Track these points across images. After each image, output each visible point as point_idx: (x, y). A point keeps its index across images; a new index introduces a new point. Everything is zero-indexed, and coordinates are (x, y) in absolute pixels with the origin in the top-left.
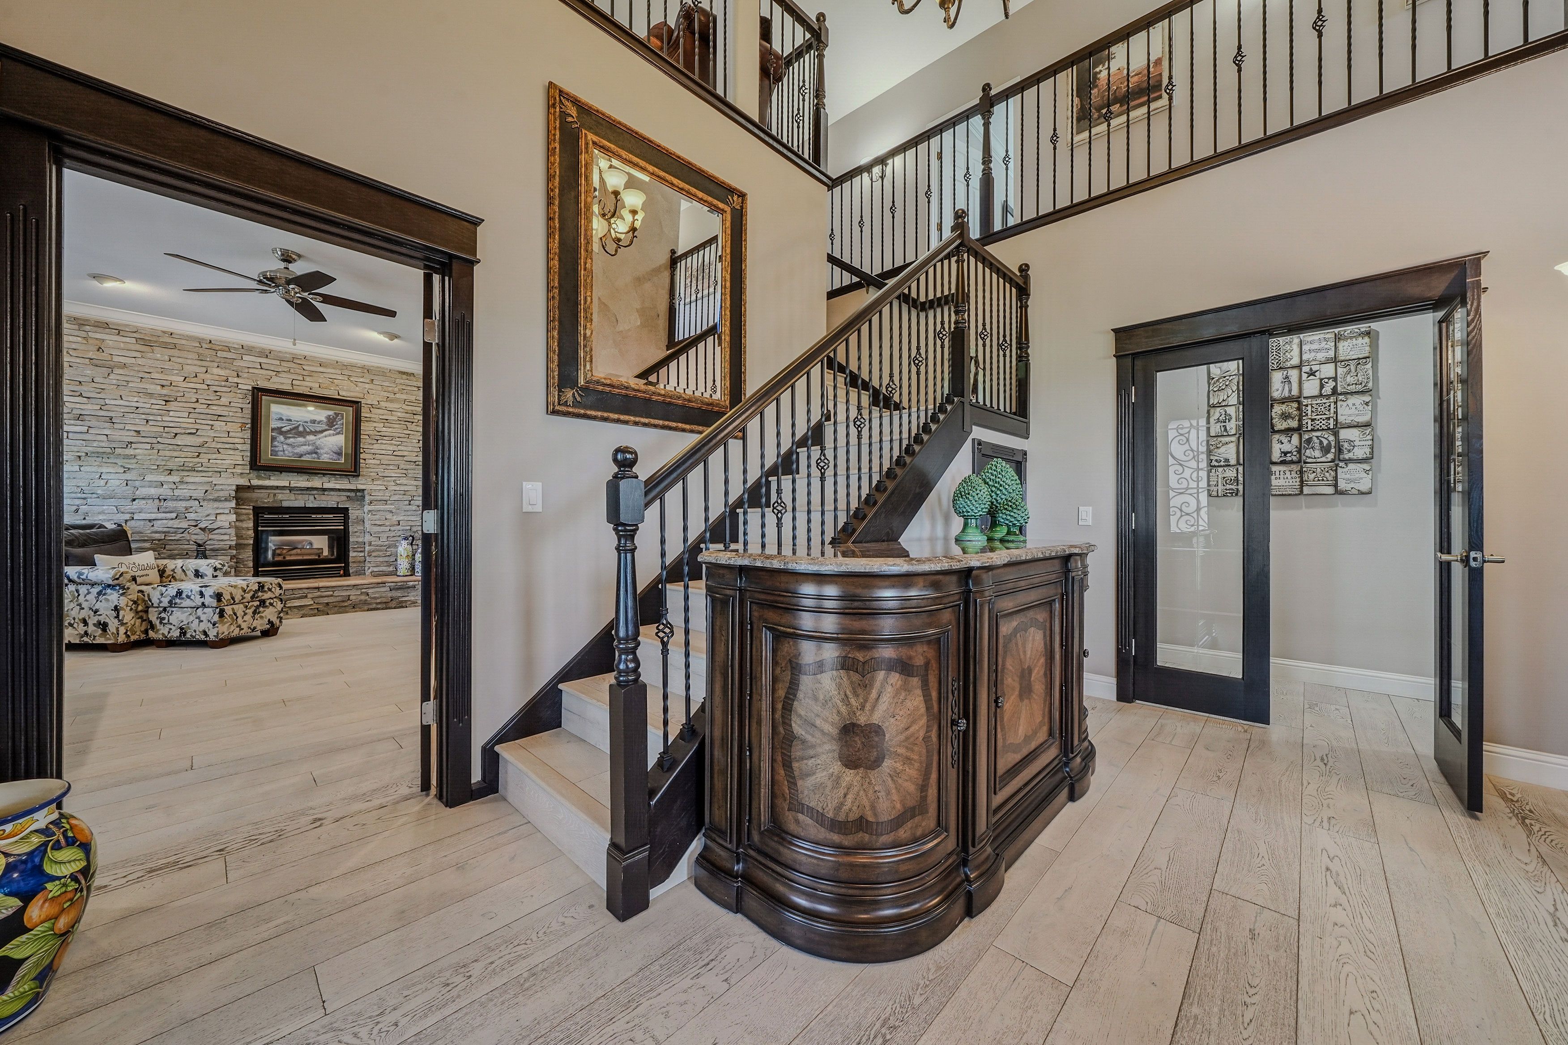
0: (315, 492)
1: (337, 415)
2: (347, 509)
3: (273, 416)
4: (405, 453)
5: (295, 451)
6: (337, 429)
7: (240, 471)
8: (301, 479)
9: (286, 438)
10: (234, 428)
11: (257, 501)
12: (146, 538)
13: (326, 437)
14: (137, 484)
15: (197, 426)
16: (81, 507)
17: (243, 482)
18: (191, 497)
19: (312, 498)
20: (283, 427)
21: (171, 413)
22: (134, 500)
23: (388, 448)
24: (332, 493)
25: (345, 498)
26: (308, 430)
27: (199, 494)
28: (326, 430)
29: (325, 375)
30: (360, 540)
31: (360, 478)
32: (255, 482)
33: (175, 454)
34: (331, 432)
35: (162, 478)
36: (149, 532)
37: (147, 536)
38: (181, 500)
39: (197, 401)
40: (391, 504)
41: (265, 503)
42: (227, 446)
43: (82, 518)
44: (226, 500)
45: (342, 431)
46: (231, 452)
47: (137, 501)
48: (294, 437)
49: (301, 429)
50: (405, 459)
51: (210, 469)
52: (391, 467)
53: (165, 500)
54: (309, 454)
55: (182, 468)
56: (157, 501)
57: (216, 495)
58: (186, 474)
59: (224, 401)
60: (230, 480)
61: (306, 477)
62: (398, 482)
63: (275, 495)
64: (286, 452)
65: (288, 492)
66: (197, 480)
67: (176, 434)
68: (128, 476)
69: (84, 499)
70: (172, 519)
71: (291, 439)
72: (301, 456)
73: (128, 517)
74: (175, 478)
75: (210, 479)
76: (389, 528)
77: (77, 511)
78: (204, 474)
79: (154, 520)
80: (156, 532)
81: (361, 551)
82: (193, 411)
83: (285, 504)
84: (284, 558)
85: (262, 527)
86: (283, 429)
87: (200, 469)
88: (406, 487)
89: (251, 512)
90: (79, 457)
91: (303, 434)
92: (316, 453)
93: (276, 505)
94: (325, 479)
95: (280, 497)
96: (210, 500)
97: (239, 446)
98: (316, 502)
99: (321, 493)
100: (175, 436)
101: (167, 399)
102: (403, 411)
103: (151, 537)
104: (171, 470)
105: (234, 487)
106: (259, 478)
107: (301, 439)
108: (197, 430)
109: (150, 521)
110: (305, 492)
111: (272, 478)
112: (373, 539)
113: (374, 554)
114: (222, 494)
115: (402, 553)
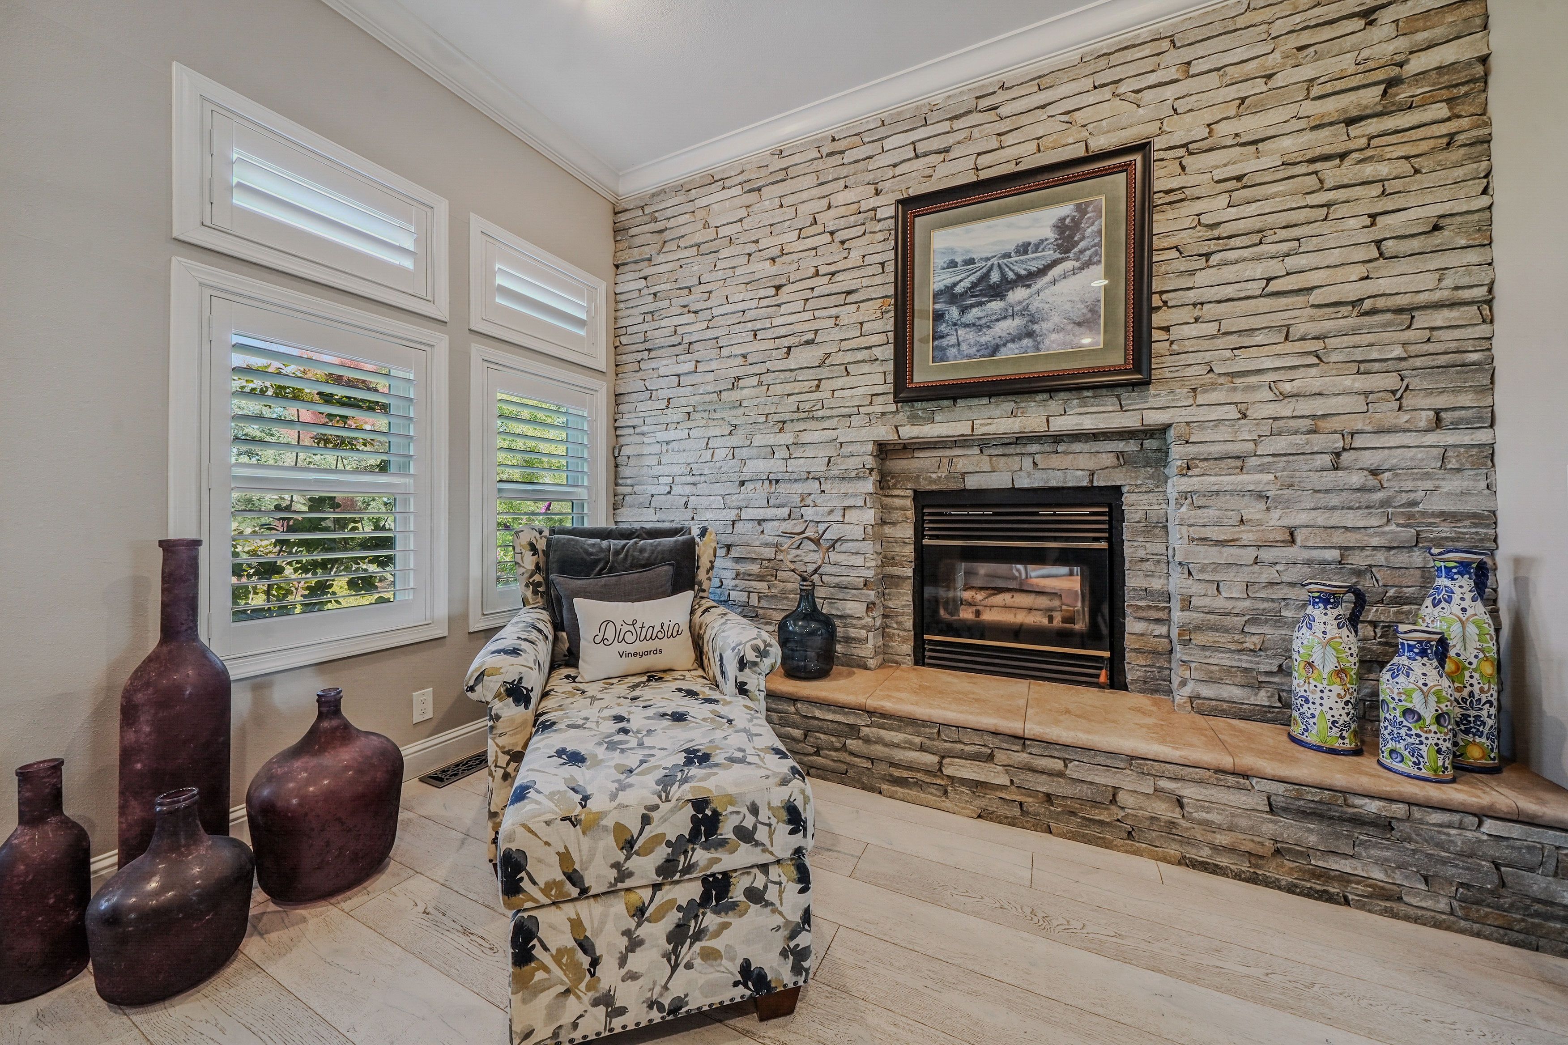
0: (1034, 448)
1: (1082, 210)
2: (1117, 490)
3: (938, 260)
4: (1314, 278)
5: (983, 339)
6: (1082, 252)
7: (879, 409)
8: (997, 412)
9: (963, 310)
10: (870, 310)
11: (918, 477)
12: (754, 556)
13: (1054, 282)
14: (744, 453)
15: (815, 325)
16: (691, 498)
17: (886, 433)
18: (809, 473)
19: (1027, 462)
20: (955, 285)
21: (784, 309)
22: (742, 483)
23: (1248, 274)
24: (1077, 447)
25: (1108, 460)
26: (1011, 275)
27: (818, 467)
28: (1055, 263)
29: (1050, 111)
30: (1156, 584)
31: (1152, 390)
32: (909, 432)
33: (788, 388)
34: (1068, 265)
35: (771, 439)
36: (757, 543)
37: (755, 552)
38: (796, 480)
39: (817, 274)
40: (1262, 469)
41: (932, 482)
42: (860, 355)
43: (690, 518)
44: (858, 477)
45: (1096, 253)
46: (866, 368)
47: (749, 486)
48: (981, 304)
49: (995, 277)
50: (1316, 297)
51: (835, 412)
52: (1259, 338)
53: (777, 481)
54: (1013, 341)
55: (796, 416)
56: (767, 482)
57: (843, 467)
58: (801, 426)
59: (855, 258)
60: (864, 430)
61: (1008, 406)
62: (1287, 387)
63: (951, 462)
64: (964, 347)
65: (976, 450)
66: (816, 437)
67: (789, 348)
68: (734, 441)
69: (694, 484)
70: (784, 520)
71: (974, 310)
72: (996, 349)
73: (732, 514)
74: (787, 438)
75: (832, 434)
76: (1252, 553)
77: (686, 504)
78: (826, 424)
79: (764, 520)
80: (767, 545)
81: (1158, 621)
82: (809, 294)
83: (972, 483)
84: (978, 613)
85: (932, 537)
86: (958, 289)
87: (820, 413)
88: (1319, 401)
89: (909, 503)
90: (689, 413)
91: (997, 292)
92: (1030, 334)
93: (953, 486)
94: (1055, 405)
95: (961, 465)
96: (834, 478)
97: (877, 352)
98: (1038, 475)
99: (1047, 448)
100: (788, 353)
101: (777, 282)
102: (1302, 124)
103: (759, 554)
104: (784, 422)
105: (870, 447)
106: (914, 419)
107: (996, 306)
108: (816, 331)
109: (760, 522)
110: (1011, 450)
111: (938, 418)
112: (1196, 588)
113: (1199, 639)
114: (854, 463)
115: (1317, 659)
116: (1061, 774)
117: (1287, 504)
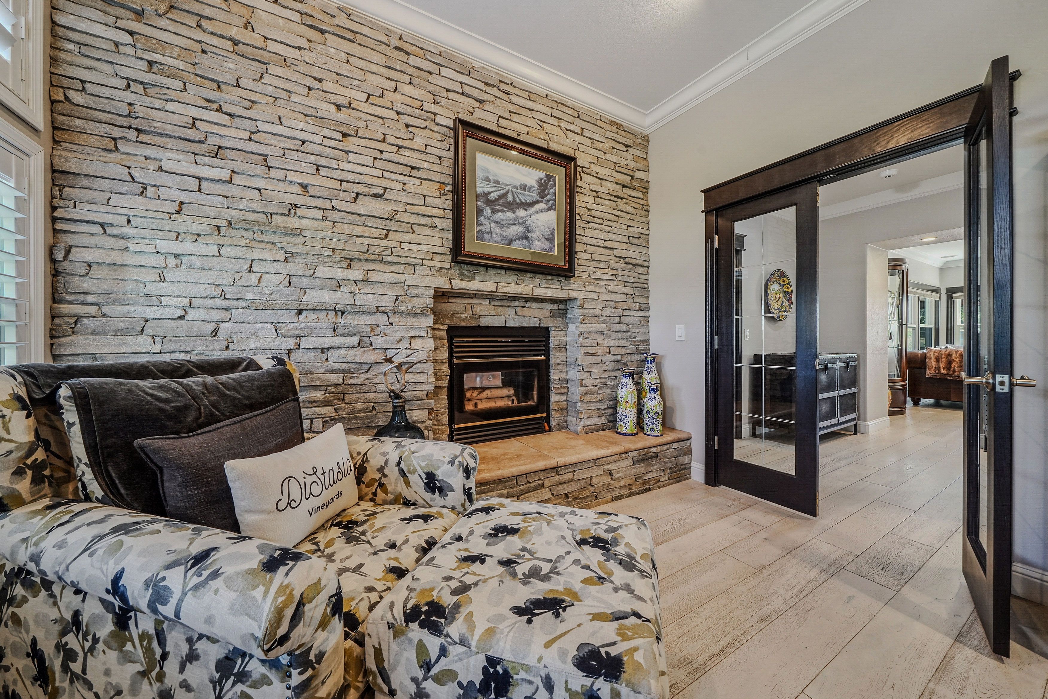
0: (516, 303)
1: (549, 177)
2: (547, 329)
3: (480, 174)
4: (616, 245)
5: (505, 234)
6: (548, 201)
7: (438, 264)
8: (510, 280)
9: (494, 211)
10: (430, 189)
11: (453, 316)
12: (318, 383)
13: (537, 212)
14: (305, 282)
15: (385, 183)
16: (222, 325)
17: (442, 282)
18: (377, 307)
19: (512, 312)
20: (489, 193)
21: (351, 157)
22: (300, 312)
23: (600, 236)
24: (535, 305)
25: (547, 313)
26: (518, 201)
27: (387, 303)
28: (537, 202)
29: (534, 114)
30: (563, 376)
31: (572, 280)
32: (458, 284)
33: (358, 230)
34: (542, 205)
35: (339, 273)
36: (322, 370)
37: (319, 379)
38: (364, 313)
39: (384, 141)
40: (603, 322)
41: (462, 320)
42: (423, 220)
43: (223, 347)
44: (422, 314)
45: (554, 204)
46: (428, 231)
47: (304, 313)
48: (502, 211)
49: (510, 198)
50: (616, 253)
51: (402, 260)
52: (602, 265)
53: (343, 313)
54: (519, 239)
55: (366, 256)
56: (332, 314)
57: (410, 305)
58: (370, 266)
59: (419, 142)
60: (427, 279)
61: (514, 277)
62: (609, 288)
63: (472, 307)
64: (494, 235)
65: (487, 302)
66: (386, 277)
67: (358, 194)
68: (292, 268)
69: (227, 309)
70: (353, 347)
71: (500, 214)
72: (510, 242)
73: (291, 343)
74: (356, 274)
75: (402, 278)
76: (600, 358)
77: (215, 333)
78: (393, 268)
79: (328, 349)
80: (332, 371)
81: (564, 394)
82: (378, 155)
83: (485, 322)
84: (476, 405)
85: (458, 358)
86: (491, 197)
87: (389, 259)
88: (616, 295)
89: (444, 334)
90: (218, 228)
91: (512, 206)
92: (527, 238)
93: (474, 323)
94: (536, 281)
95: (479, 310)
96: (402, 313)
97: (437, 222)
98: (517, 319)
99: (522, 304)
100: (356, 198)
101: (344, 129)
102: (613, 180)
103: (325, 380)
104: (351, 260)
105: (432, 292)
106: (462, 276)
107: (510, 215)
108: (385, 189)
109: (323, 350)
110: (505, 303)
111: (477, 278)
112: (585, 375)
113: (586, 399)
114: (418, 303)
115: (629, 399)
116: (572, 480)
117: (608, 337)
